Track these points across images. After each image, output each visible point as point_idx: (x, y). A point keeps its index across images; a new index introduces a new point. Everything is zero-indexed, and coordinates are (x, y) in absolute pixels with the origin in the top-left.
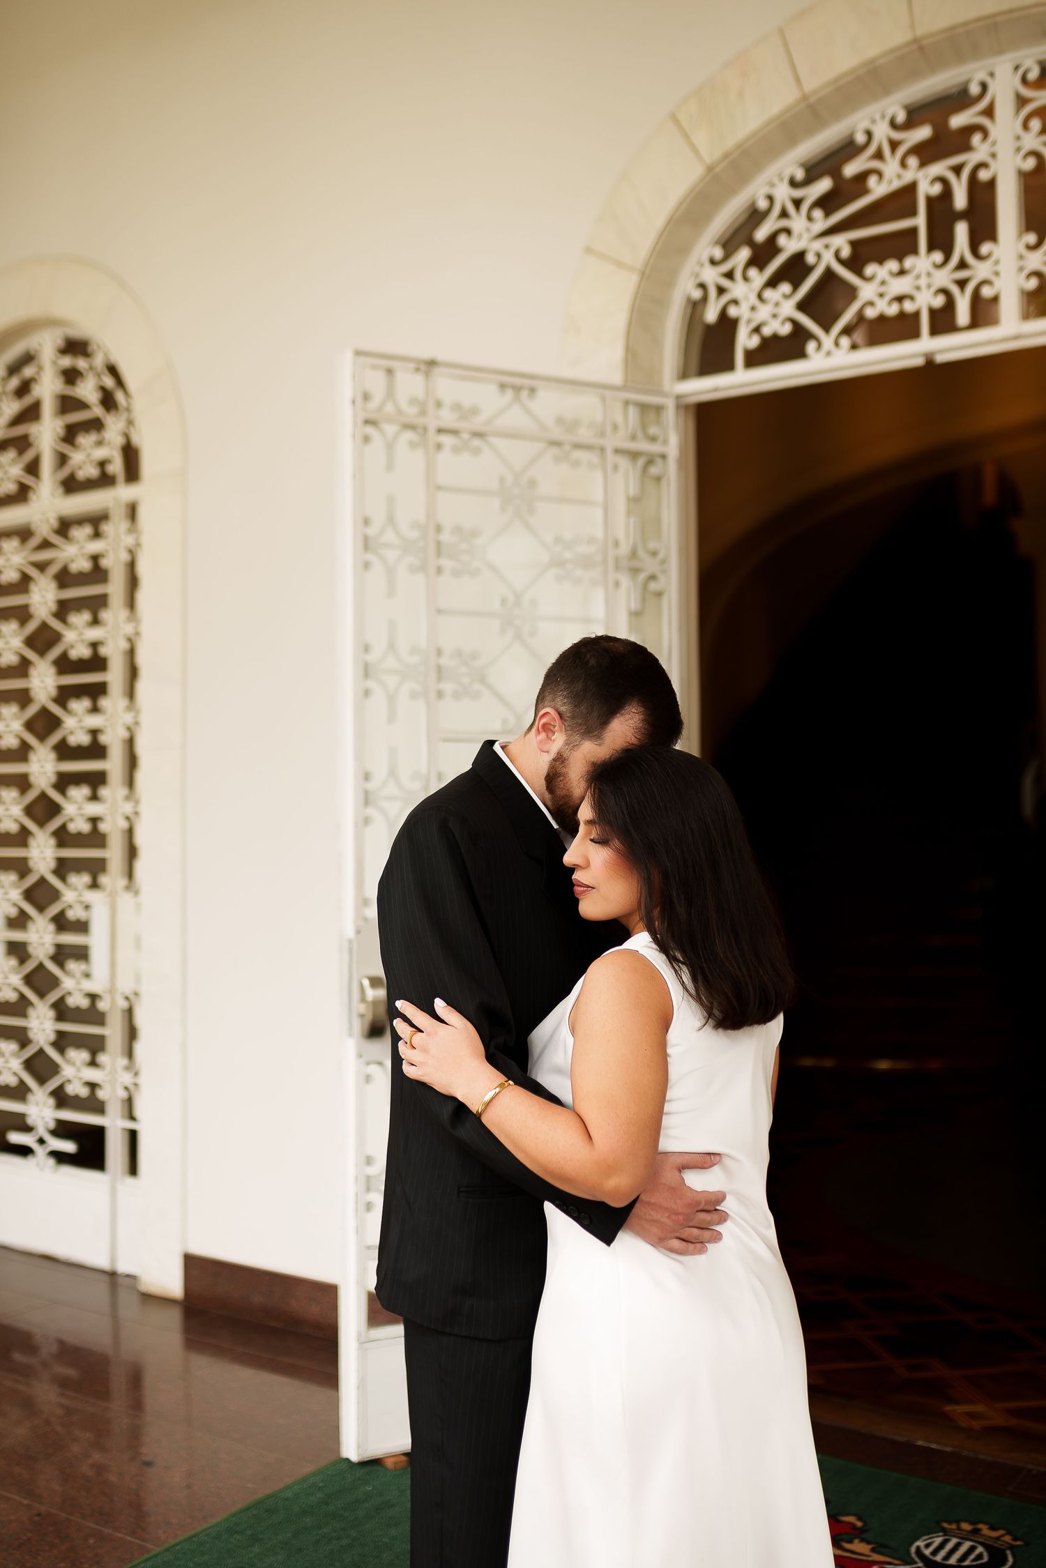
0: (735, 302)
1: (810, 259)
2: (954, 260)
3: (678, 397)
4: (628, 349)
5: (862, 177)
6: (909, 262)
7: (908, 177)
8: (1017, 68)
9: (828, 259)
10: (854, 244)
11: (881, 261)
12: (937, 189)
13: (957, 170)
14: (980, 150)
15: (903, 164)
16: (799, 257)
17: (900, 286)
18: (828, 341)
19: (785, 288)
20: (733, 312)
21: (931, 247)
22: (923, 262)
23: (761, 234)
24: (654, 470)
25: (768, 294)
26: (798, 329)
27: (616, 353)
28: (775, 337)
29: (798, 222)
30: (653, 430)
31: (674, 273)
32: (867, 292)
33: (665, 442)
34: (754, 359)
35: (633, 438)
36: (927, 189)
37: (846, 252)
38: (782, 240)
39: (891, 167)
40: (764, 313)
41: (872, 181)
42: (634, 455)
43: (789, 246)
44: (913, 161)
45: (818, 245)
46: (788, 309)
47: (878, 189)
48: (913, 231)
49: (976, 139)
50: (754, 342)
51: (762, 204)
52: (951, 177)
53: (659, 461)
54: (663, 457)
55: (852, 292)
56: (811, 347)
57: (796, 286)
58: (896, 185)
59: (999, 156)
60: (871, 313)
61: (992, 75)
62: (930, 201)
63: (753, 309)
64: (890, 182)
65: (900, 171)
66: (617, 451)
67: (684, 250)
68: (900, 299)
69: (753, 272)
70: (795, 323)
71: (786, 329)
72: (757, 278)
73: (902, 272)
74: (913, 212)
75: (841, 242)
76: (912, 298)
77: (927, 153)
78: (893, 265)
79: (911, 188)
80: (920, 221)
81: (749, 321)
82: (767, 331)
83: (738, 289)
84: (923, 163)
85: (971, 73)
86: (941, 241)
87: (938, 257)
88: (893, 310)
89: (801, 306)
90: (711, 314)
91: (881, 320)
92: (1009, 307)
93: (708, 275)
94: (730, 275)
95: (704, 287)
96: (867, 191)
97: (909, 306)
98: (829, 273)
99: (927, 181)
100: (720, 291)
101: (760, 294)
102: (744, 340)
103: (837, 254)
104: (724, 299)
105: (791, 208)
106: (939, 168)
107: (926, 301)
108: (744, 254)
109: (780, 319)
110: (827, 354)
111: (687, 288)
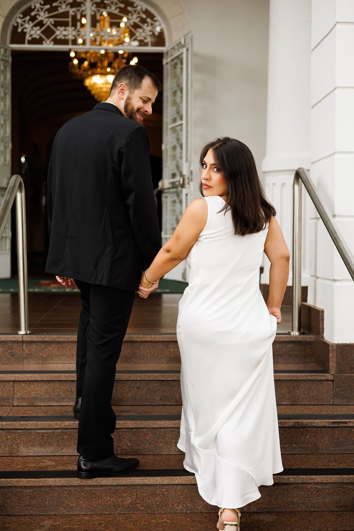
0: (26, 28)
1: (44, 22)
2: (77, 30)
3: (11, 48)
6: (67, 28)
7: (67, 9)
9: (49, 23)
10: (55, 21)
11: (61, 27)
12: (73, 14)
13: (78, 10)
14: (83, 8)
15: (66, 6)
16: (42, 21)
17: (65, 33)
18: (48, 42)
19: (38, 28)
20: (25, 30)
21: (72, 26)
22: (70, 29)
23: (33, 14)
25: (34, 28)
26: (41, 37)
28: (35, 38)
29: (41, 13)
30: (5, 55)
31: (11, 19)
32: (58, 33)
33: (8, 58)
36: (71, 13)
37: (53, 22)
38: (38, 17)
39: (64, 6)
40: (33, 32)
41: (59, 8)
43: (40, 18)
44: (69, 6)
45: (46, 20)
46: (39, 32)
47: (61, 11)
48: (68, 22)
49: (82, 5)
50: (30, 38)
51: (33, 7)
52: (77, 12)
55: (54, 32)
56: (44, 42)
57: (41, 28)
58: (65, 10)
59: (87, 10)
60: (58, 37)
62: (72, 16)
63: (30, 31)
64: (63, 10)
67: (14, 14)
68: (65, 36)
69: (30, 22)
71: (38, 37)
72: (31, 24)
73: (65, 30)
74: (68, 17)
75: (52, 20)
76: (68, 36)
77: (72, 5)
78: (63, 28)
79: (68, 12)
80: (70, 20)
81: (29, 33)
82: (34, 36)
83: (27, 26)
84: (71, 8)
86: (74, 25)
87: (73, 28)
88: (63, 38)
89: (42, 32)
90: (20, 30)
91: (60, 39)
92: (88, 42)
93: (19, 21)
94: (24, 22)
95: (17, 23)
96: (57, 10)
97: (67, 38)
98: (48, 27)
99: (72, 11)
100: (22, 25)
101: (32, 28)
102: (28, 38)
103: (51, 22)
104: (23, 27)
105: (40, 10)
106: (74, 9)
107: (70, 37)
108: (28, 18)
109: (36, 34)
110: (48, 44)
111: (13, 23)
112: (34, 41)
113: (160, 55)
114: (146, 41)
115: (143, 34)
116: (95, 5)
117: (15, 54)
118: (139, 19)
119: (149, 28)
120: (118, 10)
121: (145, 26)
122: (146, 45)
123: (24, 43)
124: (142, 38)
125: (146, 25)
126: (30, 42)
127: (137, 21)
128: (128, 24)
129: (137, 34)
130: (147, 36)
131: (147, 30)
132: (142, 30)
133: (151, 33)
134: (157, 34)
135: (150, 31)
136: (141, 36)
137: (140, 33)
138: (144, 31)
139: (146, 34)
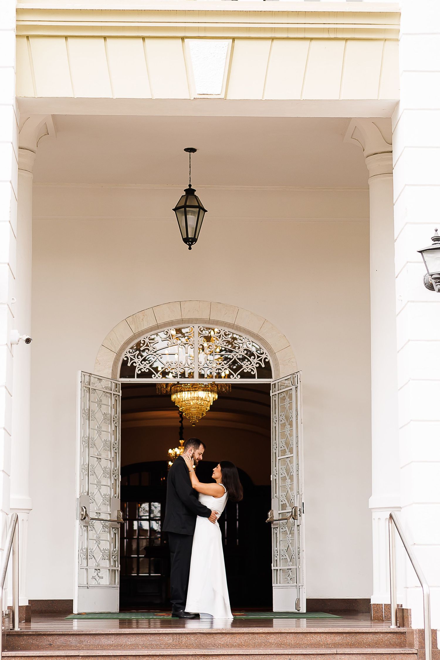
3: (120, 381)
4: (112, 370)
8: (199, 327)
9: (157, 357)
14: (191, 342)
17: (173, 366)
18: (157, 375)
19: (147, 362)
20: (134, 364)
23: (142, 349)
24: (116, 398)
25: (143, 362)
27: (110, 371)
28: (145, 372)
29: (150, 348)
31: (121, 353)
32: (166, 366)
33: (119, 392)
35: (114, 391)
37: (161, 357)
38: (147, 351)
39: (172, 340)
40: (142, 366)
42: (114, 395)
43: (148, 353)
45: (155, 354)
46: (148, 366)
50: (140, 372)
51: (142, 342)
54: (118, 396)
56: (153, 376)
59: (195, 344)
60: (167, 370)
61: (194, 327)
63: (139, 365)
64: (172, 344)
67: (124, 349)
68: (173, 369)
69: (139, 357)
70: (149, 370)
71: (147, 371)
75: (161, 354)
76: (176, 369)
81: (138, 367)
82: (142, 370)
83: (136, 360)
85: (190, 326)
88: (172, 371)
89: (151, 366)
90: (129, 365)
92: (196, 375)
93: (129, 355)
94: (134, 356)
95: (127, 358)
100: (132, 359)
101: (141, 362)
102: (137, 371)
104: (133, 361)
105: (149, 345)
107: (179, 370)
108: (138, 352)
109: (146, 368)
110: (157, 378)
111: (123, 357)
112: (143, 375)
113: (268, 386)
114: (252, 373)
117: (125, 387)
118: (245, 352)
119: (256, 361)
120: (225, 343)
121: (251, 359)
122: (253, 377)
123: (133, 377)
124: (250, 371)
125: (253, 357)
126: (139, 376)
127: (243, 354)
128: (235, 357)
129: (244, 367)
130: (254, 368)
131: (254, 363)
132: (249, 363)
133: (258, 365)
134: (263, 366)
135: (257, 363)
136: (249, 368)
137: (247, 365)
138: (251, 363)
139: (253, 367)
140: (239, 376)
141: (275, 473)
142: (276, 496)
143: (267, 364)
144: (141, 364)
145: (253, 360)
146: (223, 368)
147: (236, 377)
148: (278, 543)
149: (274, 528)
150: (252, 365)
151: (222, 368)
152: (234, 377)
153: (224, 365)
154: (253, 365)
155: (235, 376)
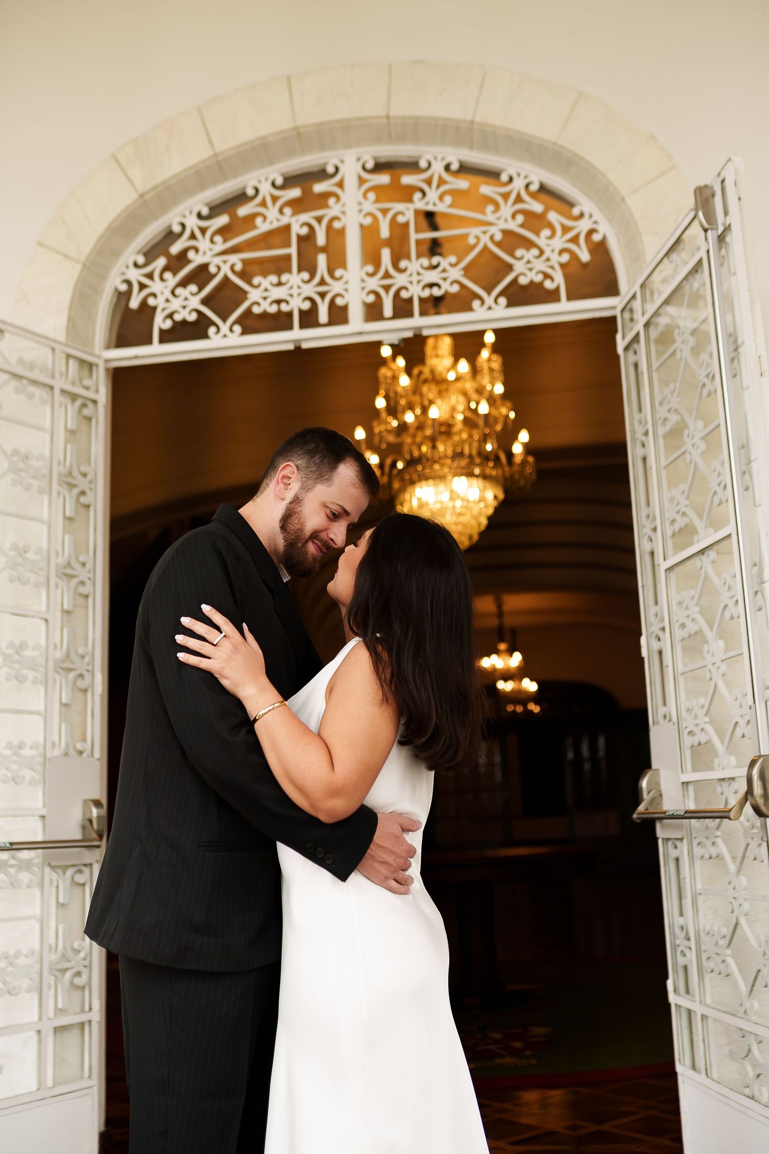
0: (154, 295)
1: (212, 269)
2: (317, 279)
3: (107, 361)
4: (70, 319)
5: (251, 218)
6: (285, 278)
7: (285, 220)
8: (359, 159)
9: (226, 270)
10: (245, 262)
11: (265, 275)
12: (304, 231)
13: (319, 220)
14: (333, 209)
15: (281, 211)
16: (204, 267)
17: (278, 293)
18: (224, 328)
19: (193, 288)
20: (151, 302)
21: (300, 270)
22: (294, 278)
23: (175, 249)
24: (86, 412)
25: (179, 291)
26: (202, 317)
27: (63, 321)
28: (184, 322)
29: (203, 243)
30: (87, 382)
31: (107, 270)
32: (254, 295)
33: (97, 391)
34: (167, 337)
35: (73, 384)
36: (298, 230)
37: (239, 267)
38: (191, 255)
39: (272, 212)
40: (175, 304)
41: (259, 221)
42: (74, 397)
43: (196, 259)
44: (288, 211)
45: (218, 260)
46: (195, 302)
47: (263, 227)
48: (288, 258)
49: (331, 201)
50: (168, 324)
51: (177, 229)
52: (315, 224)
53: (90, 404)
54: (95, 402)
55: (244, 294)
56: (212, 330)
57: (201, 287)
58: (276, 225)
59: (348, 213)
60: (256, 310)
61: (342, 161)
62: (300, 238)
63: (167, 301)
64: (271, 223)
65: (279, 216)
66: (63, 391)
67: (116, 254)
68: (278, 302)
69: (168, 275)
70: (199, 312)
71: (193, 317)
72: (171, 280)
73: (280, 284)
74: (287, 244)
75: (235, 259)
76: (287, 302)
77: (298, 206)
78: (274, 279)
79: (287, 228)
80: (293, 250)
81: (164, 309)
82: (178, 317)
83: (156, 286)
84: (295, 213)
85: (330, 159)
86: (308, 266)
87: (305, 275)
88: (273, 309)
89: (205, 302)
90: (134, 304)
91: (265, 315)
92: (356, 313)
93: (133, 275)
94: (150, 276)
95: (128, 282)
96: (255, 227)
97: (284, 308)
98: (226, 280)
99: (298, 224)
100: (142, 286)
101: (173, 292)
102: (160, 323)
103: (232, 268)
104: (145, 292)
105: (198, 233)
106: (306, 217)
107: (297, 304)
108: (161, 262)
109: (188, 309)
110: (225, 336)
111: (115, 282)
112: (179, 332)
113: (607, 326)
114: (548, 285)
115: (540, 265)
116: (372, 196)
118: (520, 218)
119: (558, 242)
120: (448, 199)
121: (542, 240)
122: (552, 296)
123: (149, 342)
124: (538, 278)
125: (546, 232)
127: (514, 225)
128: (485, 239)
129: (519, 267)
130: (552, 267)
131: (553, 251)
132: (535, 252)
133: (565, 258)
134: (585, 256)
135: (561, 252)
136: (534, 271)
137: (528, 262)
138: (542, 252)
139: (549, 263)
140: (503, 301)
141: (655, 629)
142: (665, 717)
143: (600, 249)
144: (171, 297)
145: (549, 242)
146: (445, 279)
147: (493, 305)
148: (688, 902)
149: (668, 840)
150: (544, 257)
151: (441, 282)
152: (486, 306)
153: (448, 268)
154: (548, 259)
155: (489, 300)
